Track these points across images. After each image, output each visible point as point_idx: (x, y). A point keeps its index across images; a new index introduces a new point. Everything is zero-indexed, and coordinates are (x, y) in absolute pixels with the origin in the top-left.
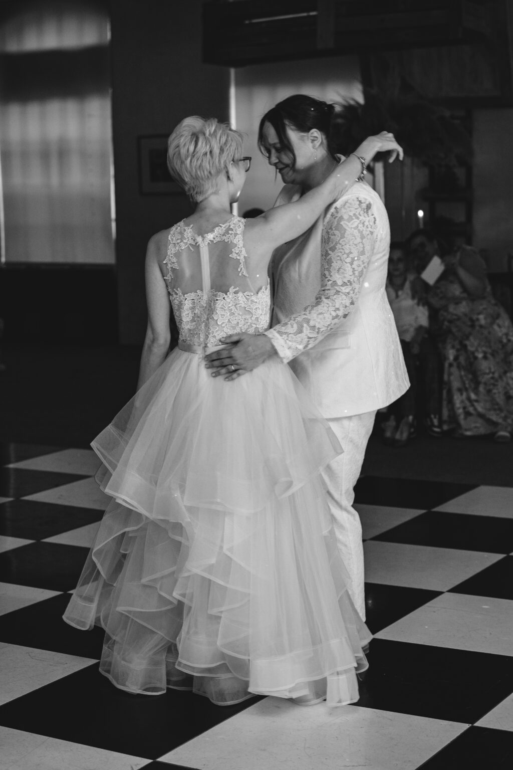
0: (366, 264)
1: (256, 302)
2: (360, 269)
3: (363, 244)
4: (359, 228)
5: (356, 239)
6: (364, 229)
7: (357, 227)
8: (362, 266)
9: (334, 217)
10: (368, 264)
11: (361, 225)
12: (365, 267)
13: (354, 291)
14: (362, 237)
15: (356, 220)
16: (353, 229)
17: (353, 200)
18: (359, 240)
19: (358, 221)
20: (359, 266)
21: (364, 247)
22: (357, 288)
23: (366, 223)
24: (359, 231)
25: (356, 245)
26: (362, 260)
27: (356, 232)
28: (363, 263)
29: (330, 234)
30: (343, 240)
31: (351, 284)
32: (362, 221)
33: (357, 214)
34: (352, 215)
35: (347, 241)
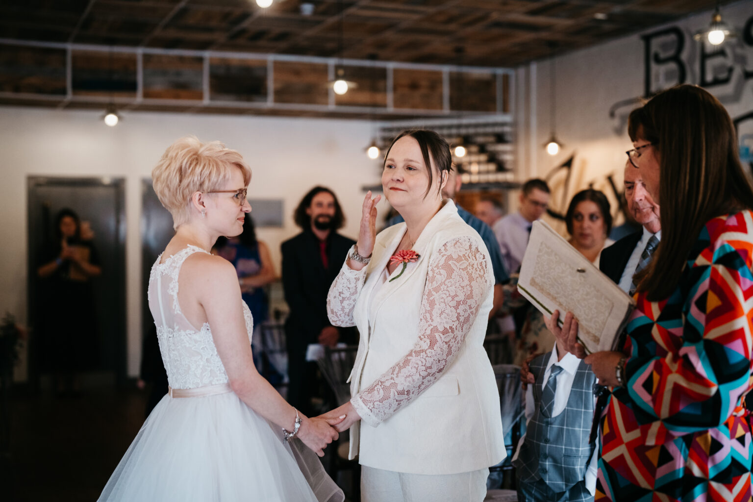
0: (473, 310)
1: (201, 341)
2: (466, 315)
3: (471, 287)
4: (468, 270)
5: (463, 281)
6: (474, 271)
7: (466, 268)
8: (469, 311)
9: (442, 254)
10: (477, 310)
11: (471, 268)
12: (472, 313)
13: (456, 339)
14: (471, 279)
15: (466, 262)
16: (461, 270)
17: (465, 241)
18: (466, 282)
19: (468, 263)
20: (465, 311)
21: (472, 291)
22: (459, 336)
23: (475, 266)
24: (468, 272)
25: (463, 287)
26: (469, 304)
27: (464, 274)
28: (470, 308)
29: (436, 272)
30: (449, 280)
31: (453, 332)
32: (471, 264)
33: (466, 255)
34: (462, 256)
35: (453, 282)
